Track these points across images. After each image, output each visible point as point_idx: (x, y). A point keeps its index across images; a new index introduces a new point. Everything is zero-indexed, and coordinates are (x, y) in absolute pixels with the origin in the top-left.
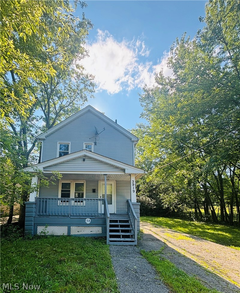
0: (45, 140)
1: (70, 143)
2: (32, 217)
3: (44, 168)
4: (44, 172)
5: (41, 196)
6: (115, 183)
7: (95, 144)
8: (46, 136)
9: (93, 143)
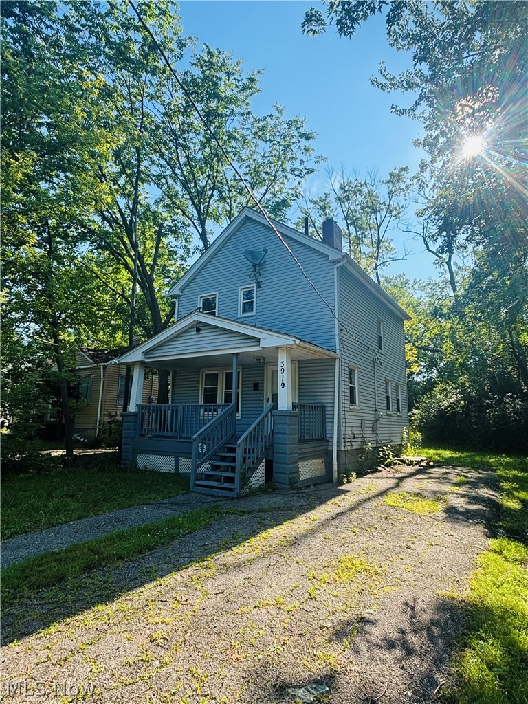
0: (179, 296)
1: (217, 293)
2: (129, 437)
3: (145, 353)
4: (146, 360)
5: (175, 401)
6: (297, 365)
7: (259, 286)
8: (182, 289)
9: (255, 285)
